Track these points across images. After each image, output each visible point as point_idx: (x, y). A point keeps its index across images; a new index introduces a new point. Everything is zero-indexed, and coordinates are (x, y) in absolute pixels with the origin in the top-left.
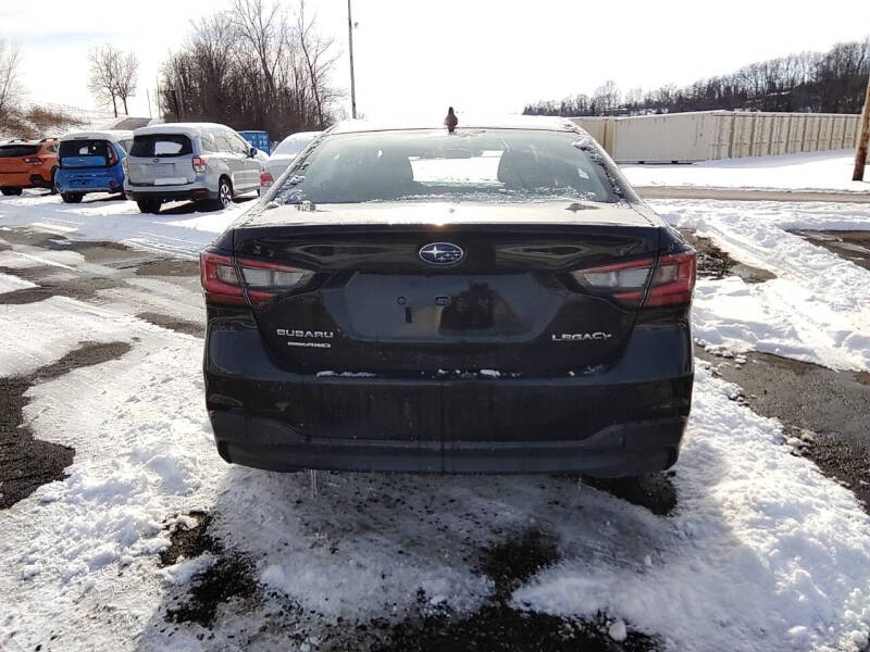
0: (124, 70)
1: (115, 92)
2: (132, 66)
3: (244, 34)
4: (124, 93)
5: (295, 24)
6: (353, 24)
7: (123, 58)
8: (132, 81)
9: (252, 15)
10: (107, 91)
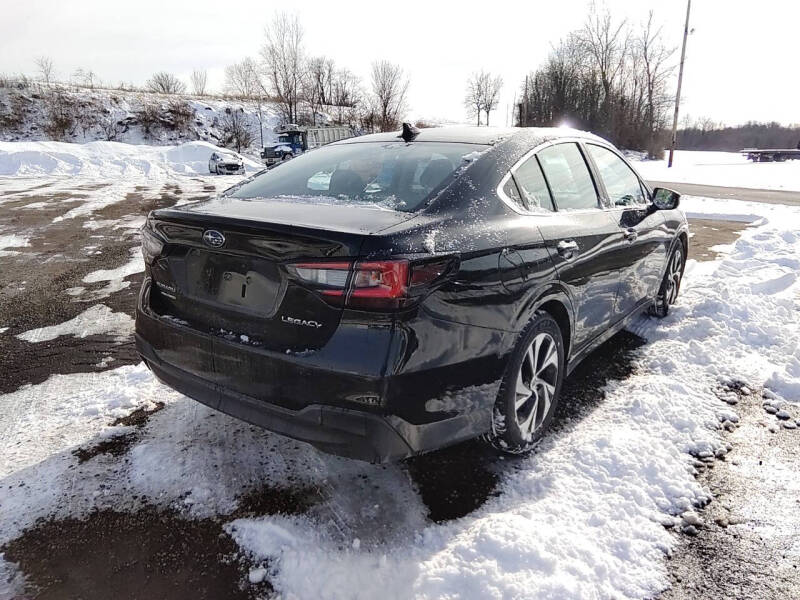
0: (492, 88)
1: (481, 107)
2: (498, 84)
3: (592, 49)
4: (488, 108)
5: (641, 36)
6: (689, 30)
7: (492, 78)
8: (496, 97)
9: (601, 31)
10: (475, 106)
